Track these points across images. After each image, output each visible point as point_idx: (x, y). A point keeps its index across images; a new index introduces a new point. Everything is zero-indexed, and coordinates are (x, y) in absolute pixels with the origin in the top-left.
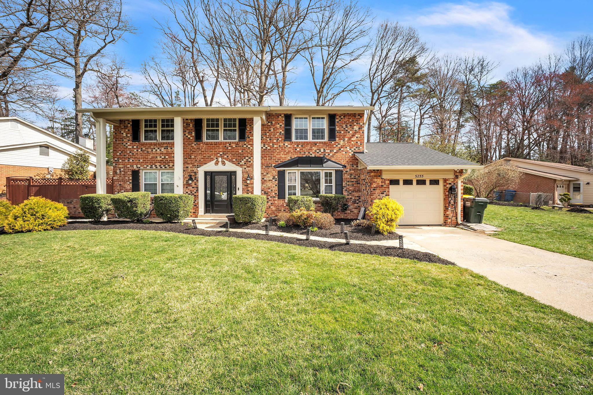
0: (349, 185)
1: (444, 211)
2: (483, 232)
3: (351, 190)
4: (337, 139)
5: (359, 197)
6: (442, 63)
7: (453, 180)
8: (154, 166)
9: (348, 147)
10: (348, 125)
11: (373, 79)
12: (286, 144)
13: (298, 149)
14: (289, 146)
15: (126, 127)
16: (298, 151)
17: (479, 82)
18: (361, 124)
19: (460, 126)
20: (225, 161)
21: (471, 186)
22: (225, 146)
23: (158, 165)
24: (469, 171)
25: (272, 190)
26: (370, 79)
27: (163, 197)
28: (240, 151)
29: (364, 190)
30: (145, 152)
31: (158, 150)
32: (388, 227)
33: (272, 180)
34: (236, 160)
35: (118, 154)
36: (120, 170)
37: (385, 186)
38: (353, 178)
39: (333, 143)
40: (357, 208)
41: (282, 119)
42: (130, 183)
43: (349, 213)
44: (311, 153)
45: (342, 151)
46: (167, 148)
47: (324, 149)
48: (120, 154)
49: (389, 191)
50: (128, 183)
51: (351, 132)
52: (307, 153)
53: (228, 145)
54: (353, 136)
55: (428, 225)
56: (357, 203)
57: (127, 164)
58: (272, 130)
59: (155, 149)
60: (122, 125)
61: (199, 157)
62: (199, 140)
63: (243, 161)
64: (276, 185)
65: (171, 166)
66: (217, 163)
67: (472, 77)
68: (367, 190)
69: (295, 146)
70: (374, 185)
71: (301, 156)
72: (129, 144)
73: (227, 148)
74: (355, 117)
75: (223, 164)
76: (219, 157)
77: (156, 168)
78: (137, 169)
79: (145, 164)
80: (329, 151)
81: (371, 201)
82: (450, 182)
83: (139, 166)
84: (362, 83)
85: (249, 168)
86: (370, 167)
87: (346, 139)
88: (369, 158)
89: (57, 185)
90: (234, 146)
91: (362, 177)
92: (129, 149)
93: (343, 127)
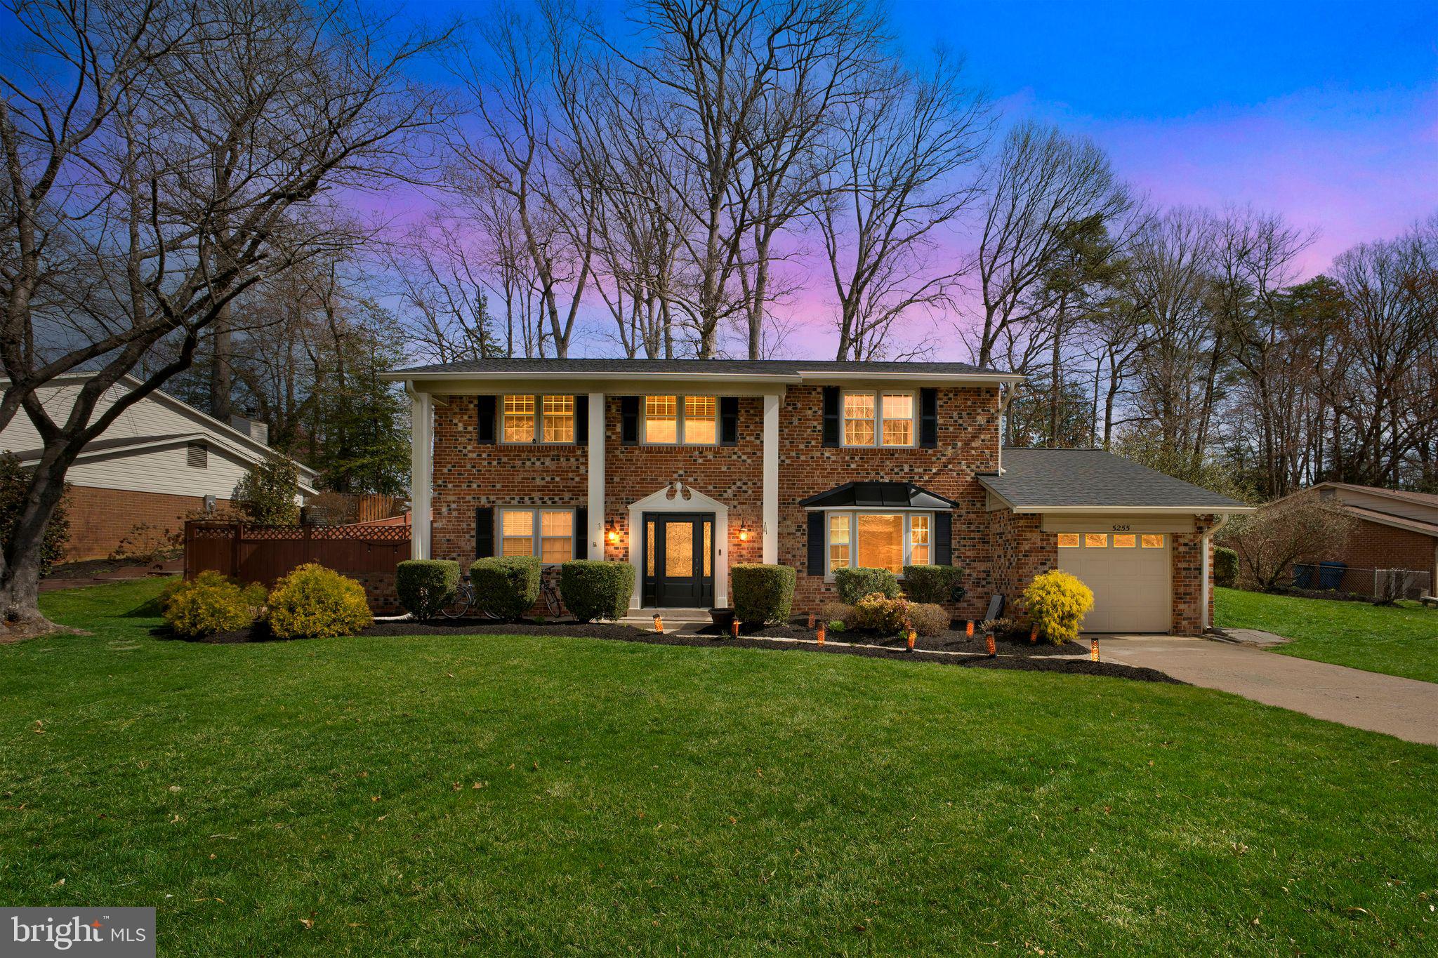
0: (965, 546)
1: (1174, 602)
2: (1254, 645)
3: (969, 557)
4: (940, 444)
5: (988, 573)
6: (1167, 232)
7: (1191, 537)
8: (526, 498)
9: (963, 462)
10: (964, 414)
11: (991, 272)
12: (827, 454)
13: (853, 466)
14: (833, 458)
15: (463, 410)
16: (853, 469)
17: (1262, 282)
18: (993, 411)
19: (1213, 396)
20: (690, 489)
21: (1231, 551)
22: (691, 457)
23: (536, 496)
24: (1225, 519)
25: (794, 556)
26: (983, 269)
27: (585, 567)
28: (724, 469)
29: (999, 556)
30: (508, 467)
31: (538, 463)
32: (1063, 630)
33: (794, 534)
34: (715, 487)
35: (445, 470)
36: (449, 506)
37: (1048, 549)
38: (973, 531)
39: (930, 452)
40: (983, 597)
41: (818, 398)
42: (472, 537)
43: (964, 608)
44: (882, 473)
45: (951, 470)
46: (559, 460)
47: (911, 466)
48: (450, 470)
49: (1056, 560)
50: (467, 536)
51: (970, 429)
52: (873, 474)
53: (697, 453)
54: (975, 437)
55: (1140, 634)
56: (983, 586)
57: (465, 494)
58: (796, 423)
59: (529, 460)
60: (454, 406)
61: (631, 480)
62: (632, 442)
63: (729, 491)
64: (804, 545)
65: (566, 499)
66: (671, 495)
67: (1244, 271)
68: (1009, 557)
69: (847, 458)
70: (1026, 546)
71: (859, 480)
72: (469, 448)
73: (695, 461)
74: (979, 395)
75: (684, 496)
76: (676, 480)
77: (533, 503)
78: (488, 506)
79: (507, 495)
80: (921, 470)
81: (1020, 580)
82: (1186, 541)
83: (492, 498)
84: (960, 280)
85: (744, 507)
86: (1020, 509)
87: (960, 444)
88: (1013, 488)
89: (300, 540)
90: (710, 457)
91: (995, 528)
92: (469, 459)
93: (951, 418)
